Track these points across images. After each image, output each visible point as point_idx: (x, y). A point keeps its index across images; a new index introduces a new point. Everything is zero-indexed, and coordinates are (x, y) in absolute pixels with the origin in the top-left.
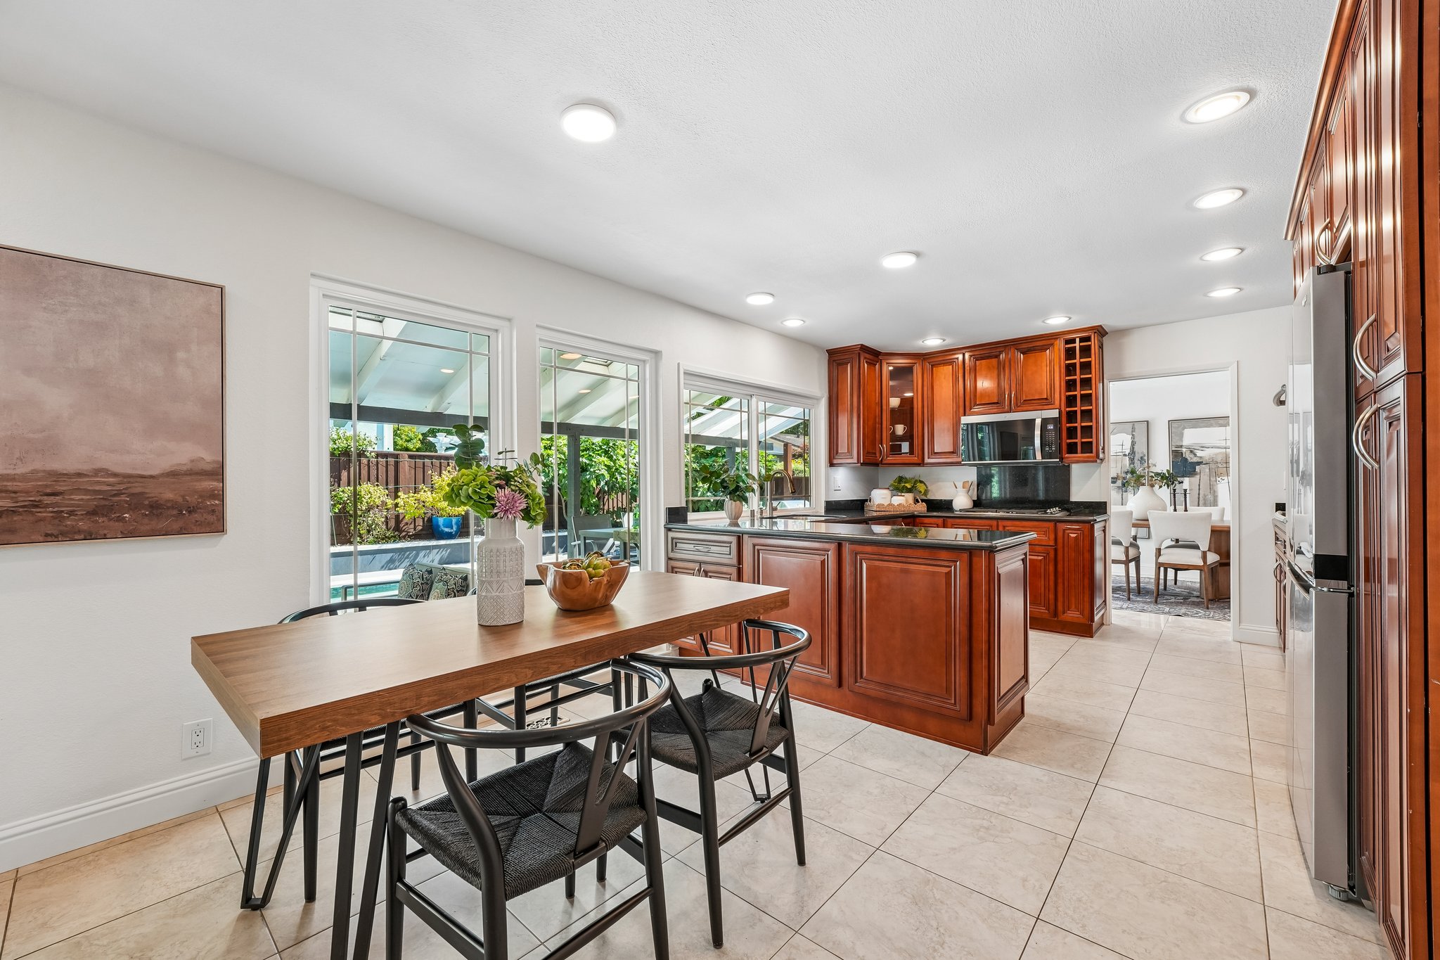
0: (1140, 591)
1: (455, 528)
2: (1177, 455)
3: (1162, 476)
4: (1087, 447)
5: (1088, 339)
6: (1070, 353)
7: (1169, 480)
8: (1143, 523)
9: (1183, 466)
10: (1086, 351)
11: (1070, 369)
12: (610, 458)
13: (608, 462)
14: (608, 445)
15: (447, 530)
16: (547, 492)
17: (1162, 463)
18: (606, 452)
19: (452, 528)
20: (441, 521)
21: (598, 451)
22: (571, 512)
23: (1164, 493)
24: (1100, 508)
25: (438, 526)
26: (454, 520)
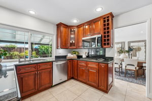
0: (122, 73)
2: (129, 47)
3: (126, 51)
4: (108, 44)
5: (109, 17)
6: (105, 21)
7: (128, 52)
8: (123, 60)
9: (130, 49)
10: (108, 20)
11: (105, 25)
17: (127, 49)
23: (127, 54)
24: (112, 59)
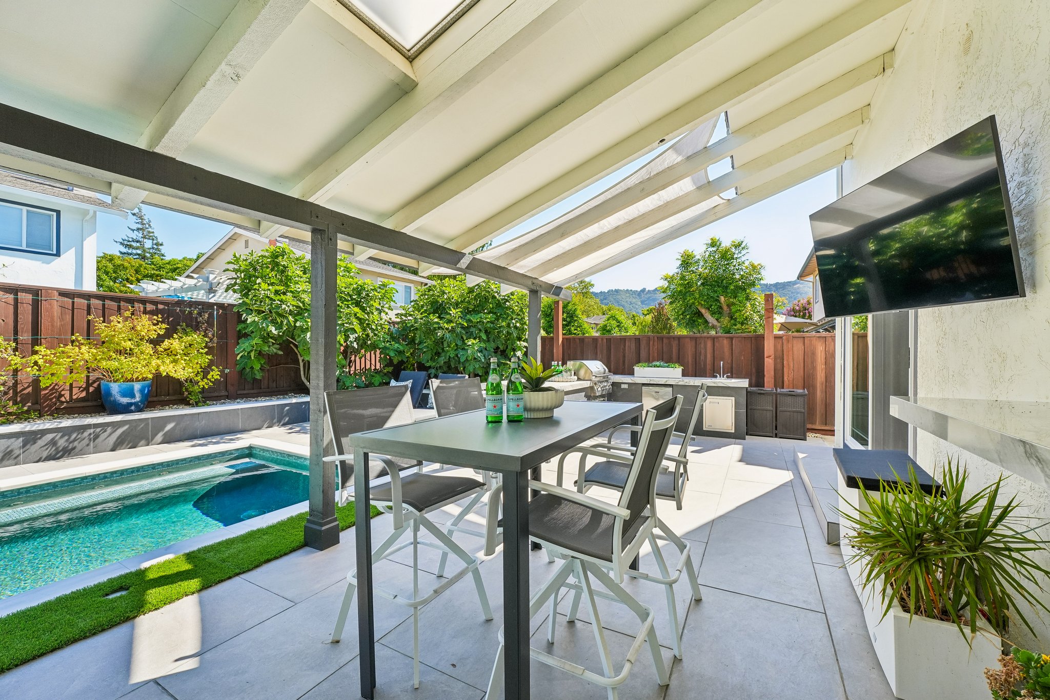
1: (138, 398)
12: (363, 309)
13: (360, 314)
14: (360, 295)
15: (125, 400)
16: (279, 349)
18: (357, 304)
19: (133, 396)
20: (115, 388)
21: (348, 301)
22: (318, 377)
25: (109, 394)
26: (137, 386)
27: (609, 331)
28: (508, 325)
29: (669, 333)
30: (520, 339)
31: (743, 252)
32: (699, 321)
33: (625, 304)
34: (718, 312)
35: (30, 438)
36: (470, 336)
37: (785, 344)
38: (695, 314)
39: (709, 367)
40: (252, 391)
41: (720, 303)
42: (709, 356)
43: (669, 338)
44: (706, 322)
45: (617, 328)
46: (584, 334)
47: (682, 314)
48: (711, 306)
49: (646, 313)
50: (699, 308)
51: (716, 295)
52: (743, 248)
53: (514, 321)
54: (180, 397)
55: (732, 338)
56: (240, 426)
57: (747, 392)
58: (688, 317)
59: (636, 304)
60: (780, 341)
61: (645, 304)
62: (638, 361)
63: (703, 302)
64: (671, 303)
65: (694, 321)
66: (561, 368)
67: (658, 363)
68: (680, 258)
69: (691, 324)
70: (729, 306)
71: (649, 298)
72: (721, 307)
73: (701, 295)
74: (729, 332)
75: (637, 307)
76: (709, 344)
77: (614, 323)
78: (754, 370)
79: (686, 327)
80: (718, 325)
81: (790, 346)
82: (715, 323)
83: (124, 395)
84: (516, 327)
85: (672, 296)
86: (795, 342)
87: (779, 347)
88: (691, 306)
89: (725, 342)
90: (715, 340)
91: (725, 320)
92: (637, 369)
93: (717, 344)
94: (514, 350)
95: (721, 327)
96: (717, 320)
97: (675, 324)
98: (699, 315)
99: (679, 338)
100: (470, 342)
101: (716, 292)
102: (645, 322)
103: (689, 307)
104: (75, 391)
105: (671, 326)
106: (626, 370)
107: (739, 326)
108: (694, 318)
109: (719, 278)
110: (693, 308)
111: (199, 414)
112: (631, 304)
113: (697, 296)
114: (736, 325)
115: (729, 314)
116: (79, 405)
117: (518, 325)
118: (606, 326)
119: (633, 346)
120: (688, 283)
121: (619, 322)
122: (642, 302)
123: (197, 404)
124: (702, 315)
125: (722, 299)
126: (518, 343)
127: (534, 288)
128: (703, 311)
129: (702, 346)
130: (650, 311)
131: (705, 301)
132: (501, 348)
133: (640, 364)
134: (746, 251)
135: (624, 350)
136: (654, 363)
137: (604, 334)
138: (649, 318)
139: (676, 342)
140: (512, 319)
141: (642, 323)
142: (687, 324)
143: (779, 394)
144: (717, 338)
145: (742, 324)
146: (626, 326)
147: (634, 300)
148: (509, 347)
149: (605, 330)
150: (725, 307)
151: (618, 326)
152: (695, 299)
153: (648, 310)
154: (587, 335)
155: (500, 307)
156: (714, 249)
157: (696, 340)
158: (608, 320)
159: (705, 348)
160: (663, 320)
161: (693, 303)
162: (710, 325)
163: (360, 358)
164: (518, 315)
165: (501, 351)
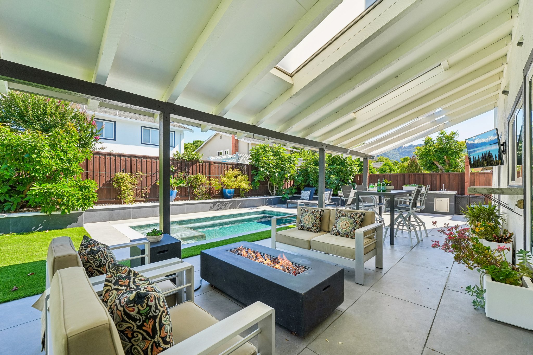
1: (232, 194)
15: (229, 195)
20: (226, 191)
25: (225, 193)
26: (232, 190)
27: (385, 171)
28: (346, 170)
29: (418, 172)
30: (350, 175)
31: (456, 137)
32: (434, 167)
33: (389, 155)
34: (444, 163)
35: (214, 203)
36: (331, 174)
37: (475, 176)
38: (432, 164)
39: (438, 186)
40: (255, 194)
41: (444, 159)
42: (438, 182)
43: (419, 174)
44: (437, 167)
45: (389, 170)
46: (372, 173)
47: (425, 164)
48: (440, 160)
49: (403, 160)
50: (434, 161)
51: (442, 155)
52: (456, 135)
53: (349, 168)
54: (239, 195)
55: (449, 174)
56: (256, 205)
57: (455, 197)
58: (428, 165)
59: (397, 155)
60: (473, 175)
61: (402, 155)
62: (404, 184)
63: (435, 159)
64: (420, 159)
65: (431, 167)
66: (373, 186)
67: (414, 185)
68: (424, 140)
69: (430, 168)
70: (449, 160)
71: (404, 151)
72: (445, 161)
73: (435, 156)
74: (448, 172)
75: (397, 156)
76: (438, 177)
77: (387, 167)
78: (460, 188)
79: (427, 170)
80: (443, 168)
81: (478, 177)
82: (442, 168)
83: (229, 193)
84: (349, 171)
85: (420, 156)
86: (480, 176)
87: (473, 178)
88: (430, 160)
89: (446, 176)
90: (441, 175)
91: (447, 167)
92: (404, 187)
93: (442, 177)
94: (348, 180)
95: (444, 169)
96: (443, 166)
97: (422, 168)
98: (434, 164)
99: (424, 174)
100: (332, 176)
101: (442, 154)
102: (403, 166)
103: (428, 161)
104: (217, 192)
105: (419, 169)
106: (398, 188)
107: (453, 169)
108: (431, 165)
109: (443, 148)
110: (431, 161)
111: (246, 200)
112: (393, 155)
113: (433, 156)
114: (452, 169)
115: (449, 163)
116: (217, 196)
117: (350, 170)
118: (383, 169)
119: (402, 178)
120: (428, 151)
121: (390, 167)
122: (400, 154)
123: (243, 197)
124: (435, 164)
125: (445, 157)
126: (350, 177)
127: (365, 157)
128: (436, 163)
129: (435, 177)
130: (406, 160)
131: (436, 158)
132: (343, 179)
133: (405, 185)
134: (458, 136)
135: (398, 179)
136: (412, 185)
137: (381, 173)
138: (406, 164)
139: (422, 176)
140: (348, 167)
141: (401, 166)
142: (428, 168)
143: (471, 197)
144: (442, 174)
145: (455, 168)
146: (394, 169)
147: (395, 153)
148: (346, 179)
149: (382, 171)
150: (447, 161)
151: (389, 169)
152: (432, 157)
153: (404, 159)
154: (374, 173)
155: (342, 163)
156: (442, 136)
157: (432, 175)
158: (384, 165)
159: (436, 178)
160: (415, 165)
161: (431, 159)
162: (439, 168)
163: (287, 183)
164: (350, 166)
165: (342, 180)
